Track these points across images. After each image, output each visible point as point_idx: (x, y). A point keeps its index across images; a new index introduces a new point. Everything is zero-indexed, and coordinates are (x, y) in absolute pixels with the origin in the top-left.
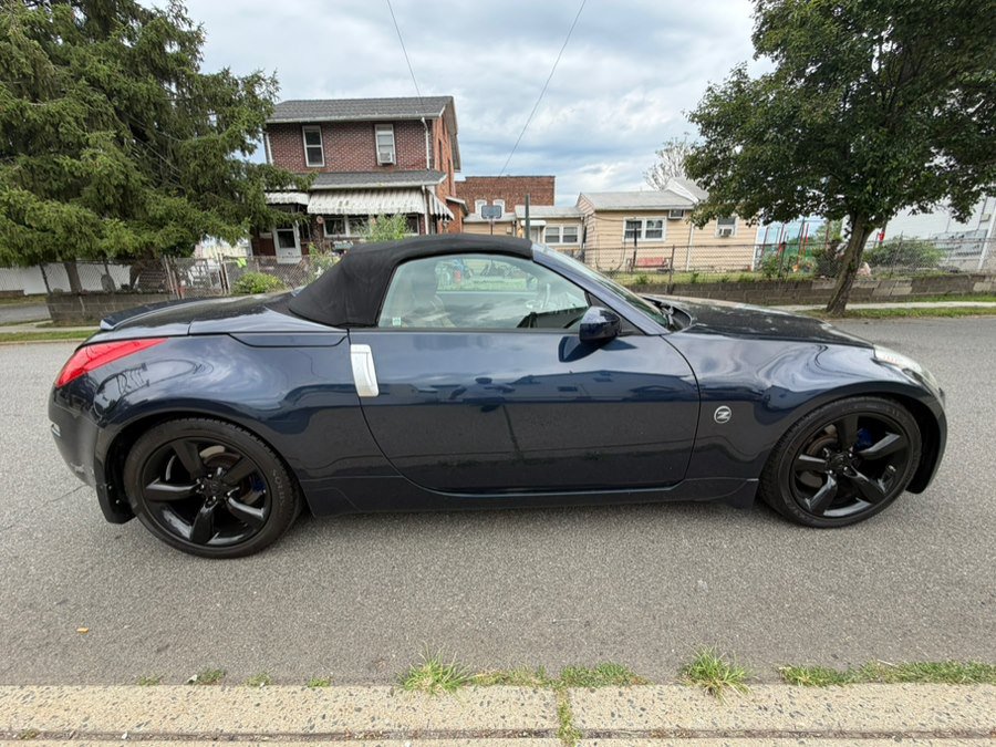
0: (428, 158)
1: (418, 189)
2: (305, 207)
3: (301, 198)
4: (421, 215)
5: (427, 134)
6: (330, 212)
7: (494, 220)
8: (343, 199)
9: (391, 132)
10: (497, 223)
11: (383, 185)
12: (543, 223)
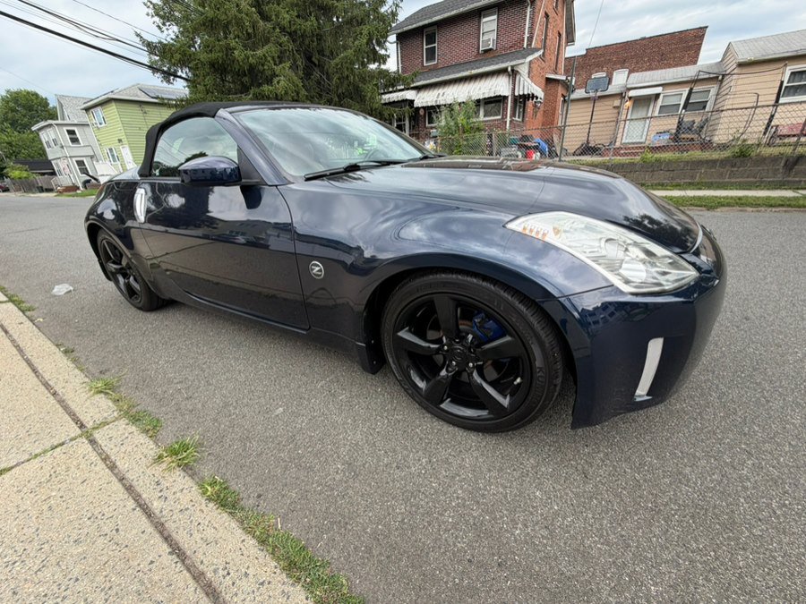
0: (526, 35)
1: (503, 71)
2: (412, 102)
3: (409, 95)
4: (505, 98)
5: (529, 9)
6: (430, 104)
7: (599, 94)
8: (441, 91)
9: (495, 17)
10: (600, 97)
11: (474, 72)
12: (659, 90)
